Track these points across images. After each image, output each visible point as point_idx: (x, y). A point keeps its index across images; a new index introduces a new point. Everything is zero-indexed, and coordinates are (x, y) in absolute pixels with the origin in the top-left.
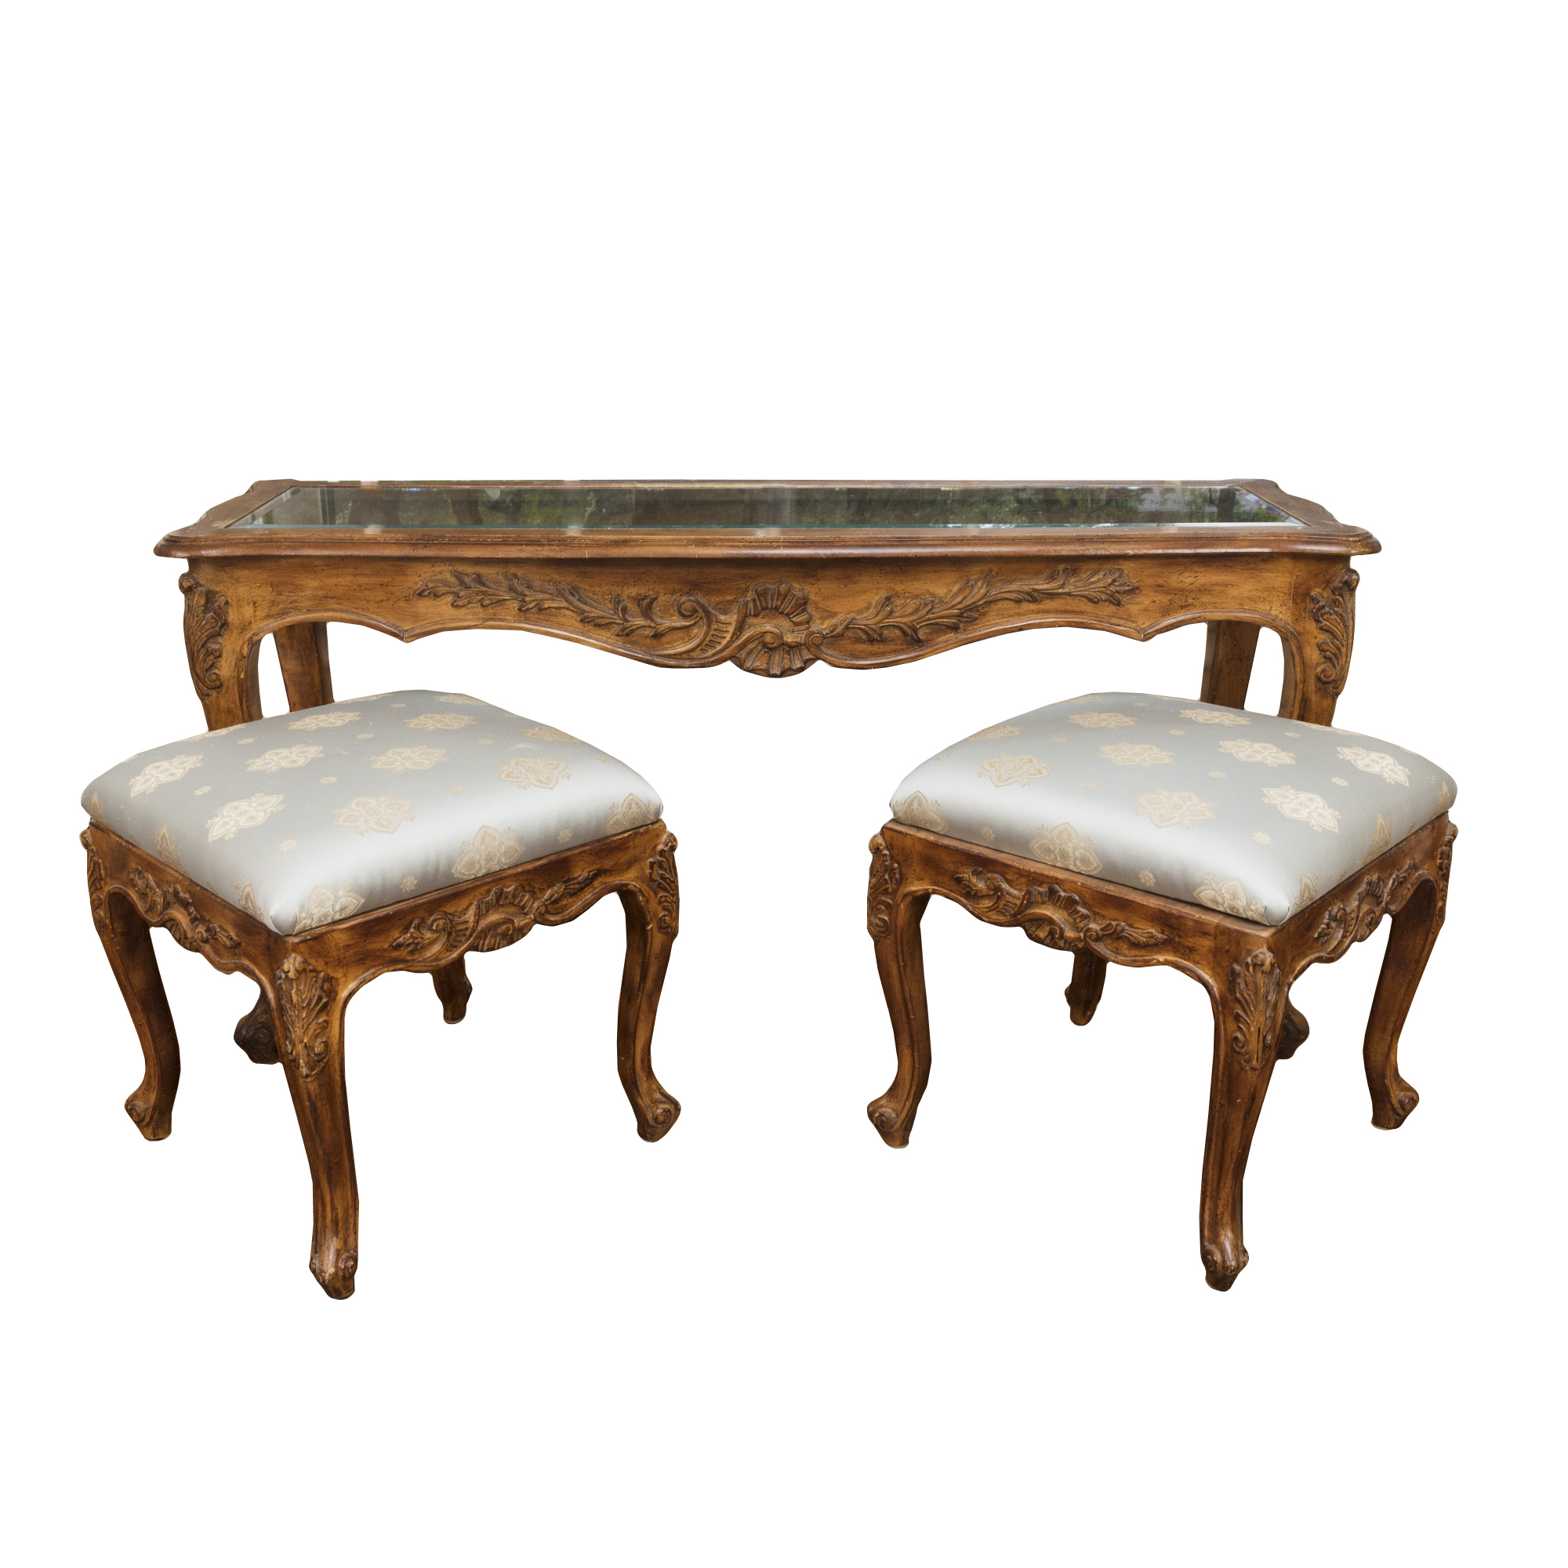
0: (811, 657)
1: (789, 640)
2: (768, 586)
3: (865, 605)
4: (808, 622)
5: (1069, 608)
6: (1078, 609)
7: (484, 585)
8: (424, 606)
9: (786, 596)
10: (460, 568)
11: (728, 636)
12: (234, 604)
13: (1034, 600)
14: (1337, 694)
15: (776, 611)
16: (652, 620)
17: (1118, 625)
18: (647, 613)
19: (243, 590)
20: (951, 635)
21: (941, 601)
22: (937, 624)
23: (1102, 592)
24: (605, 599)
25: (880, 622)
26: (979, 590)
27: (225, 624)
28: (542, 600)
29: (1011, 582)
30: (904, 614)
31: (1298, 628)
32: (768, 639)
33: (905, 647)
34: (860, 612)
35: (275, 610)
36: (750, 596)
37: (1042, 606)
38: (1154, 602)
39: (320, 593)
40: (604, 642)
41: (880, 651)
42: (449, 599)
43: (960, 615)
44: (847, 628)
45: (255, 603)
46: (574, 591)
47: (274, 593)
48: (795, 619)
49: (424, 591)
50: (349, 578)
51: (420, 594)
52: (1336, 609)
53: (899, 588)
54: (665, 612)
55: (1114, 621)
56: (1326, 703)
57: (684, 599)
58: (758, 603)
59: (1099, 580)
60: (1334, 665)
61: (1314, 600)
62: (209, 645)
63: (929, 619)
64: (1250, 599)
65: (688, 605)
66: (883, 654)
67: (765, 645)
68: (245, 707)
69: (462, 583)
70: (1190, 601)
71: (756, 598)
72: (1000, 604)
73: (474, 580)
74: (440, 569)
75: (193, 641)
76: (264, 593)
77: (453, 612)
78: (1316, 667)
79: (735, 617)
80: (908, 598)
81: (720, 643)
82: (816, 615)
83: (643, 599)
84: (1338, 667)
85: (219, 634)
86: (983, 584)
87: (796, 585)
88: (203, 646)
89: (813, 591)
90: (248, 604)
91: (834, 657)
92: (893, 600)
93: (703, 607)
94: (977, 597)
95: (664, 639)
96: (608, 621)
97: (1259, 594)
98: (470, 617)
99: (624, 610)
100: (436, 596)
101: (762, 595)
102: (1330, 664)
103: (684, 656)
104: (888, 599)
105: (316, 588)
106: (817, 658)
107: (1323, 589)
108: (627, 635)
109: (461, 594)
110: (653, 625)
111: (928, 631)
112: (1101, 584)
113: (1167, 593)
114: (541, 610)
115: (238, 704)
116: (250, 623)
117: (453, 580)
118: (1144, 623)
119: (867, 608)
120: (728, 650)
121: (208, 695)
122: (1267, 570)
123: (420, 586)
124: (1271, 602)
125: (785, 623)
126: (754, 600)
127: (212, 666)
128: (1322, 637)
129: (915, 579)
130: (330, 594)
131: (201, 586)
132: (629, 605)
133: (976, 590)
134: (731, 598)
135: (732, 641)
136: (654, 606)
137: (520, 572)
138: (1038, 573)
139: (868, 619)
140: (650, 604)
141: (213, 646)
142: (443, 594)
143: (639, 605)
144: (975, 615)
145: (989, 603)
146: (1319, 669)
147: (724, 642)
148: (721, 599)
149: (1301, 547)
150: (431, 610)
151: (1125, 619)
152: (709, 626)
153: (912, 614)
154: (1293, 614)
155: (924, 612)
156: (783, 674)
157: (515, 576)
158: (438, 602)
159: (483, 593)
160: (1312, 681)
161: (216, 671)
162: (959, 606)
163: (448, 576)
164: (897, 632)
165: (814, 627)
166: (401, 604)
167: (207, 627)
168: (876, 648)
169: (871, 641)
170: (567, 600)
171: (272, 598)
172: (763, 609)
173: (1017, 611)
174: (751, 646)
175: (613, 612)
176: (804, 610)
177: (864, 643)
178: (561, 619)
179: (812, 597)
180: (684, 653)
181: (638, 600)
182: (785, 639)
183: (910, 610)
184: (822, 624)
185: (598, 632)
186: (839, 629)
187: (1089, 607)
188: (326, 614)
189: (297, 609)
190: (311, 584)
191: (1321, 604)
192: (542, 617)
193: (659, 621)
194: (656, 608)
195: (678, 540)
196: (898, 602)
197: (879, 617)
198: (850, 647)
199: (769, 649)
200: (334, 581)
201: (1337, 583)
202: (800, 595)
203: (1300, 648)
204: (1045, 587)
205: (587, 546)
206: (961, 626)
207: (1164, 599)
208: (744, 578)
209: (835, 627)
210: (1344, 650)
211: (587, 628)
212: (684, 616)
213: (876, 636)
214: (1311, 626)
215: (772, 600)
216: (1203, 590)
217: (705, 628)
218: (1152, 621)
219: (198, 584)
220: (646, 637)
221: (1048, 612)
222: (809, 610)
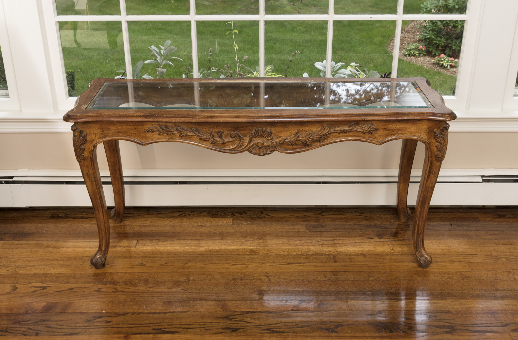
0: (273, 150)
1: (266, 145)
2: (259, 128)
3: (290, 134)
4: (272, 140)
5: (356, 135)
6: (359, 135)
7: (168, 129)
8: (149, 135)
9: (265, 132)
10: (161, 123)
11: (246, 144)
12: (89, 134)
13: (345, 133)
14: (442, 161)
15: (262, 136)
16: (222, 139)
17: (372, 140)
18: (220, 137)
19: (91, 130)
20: (318, 143)
21: (315, 133)
22: (313, 140)
23: (366, 130)
24: (207, 132)
25: (295, 139)
26: (327, 130)
27: (86, 140)
28: (187, 133)
29: (337, 127)
30: (302, 137)
31: (429, 141)
32: (259, 145)
33: (303, 147)
34: (289, 136)
35: (102, 136)
36: (253, 132)
37: (347, 134)
38: (383, 133)
39: (116, 131)
40: (207, 146)
41: (295, 148)
42: (157, 133)
43: (321, 137)
44: (284, 141)
45: (95, 134)
46: (197, 130)
47: (101, 131)
48: (268, 139)
49: (149, 130)
50: (125, 127)
51: (148, 131)
52: (442, 136)
53: (301, 129)
54: (226, 136)
55: (370, 139)
56: (438, 164)
57: (232, 132)
58: (256, 134)
59: (365, 127)
60: (441, 153)
61: (435, 133)
62: (81, 147)
63: (311, 139)
64: (414, 132)
65: (234, 134)
66: (296, 149)
67: (258, 146)
68: (92, 165)
69: (161, 128)
70: (395, 133)
71: (255, 132)
72: (333, 134)
73: (165, 127)
74: (154, 124)
75: (76, 146)
76: (98, 131)
77: (159, 136)
78: (435, 153)
79: (249, 138)
80: (304, 132)
81: (244, 146)
82: (275, 137)
83: (219, 133)
84: (442, 153)
85: (84, 144)
86: (328, 128)
87: (268, 128)
88: (79, 147)
89: (273, 130)
90: (93, 134)
91: (280, 150)
92: (299, 132)
93: (238, 135)
94: (326, 132)
95: (226, 144)
96: (208, 139)
97: (417, 131)
98: (164, 138)
99: (213, 136)
100: (153, 132)
101: (257, 131)
102: (439, 152)
103: (232, 150)
104: (298, 132)
105: (115, 130)
106: (275, 150)
107: (438, 129)
108: (214, 143)
109: (161, 131)
110: (222, 140)
111: (310, 142)
112: (366, 128)
113: (387, 130)
114: (186, 136)
115: (90, 164)
116: (94, 140)
117: (158, 127)
118: (380, 140)
119: (291, 135)
120: (246, 148)
121: (81, 161)
122: (420, 124)
123: (148, 129)
124: (421, 133)
125: (264, 140)
126: (255, 133)
127: (82, 153)
128: (437, 144)
129: (306, 126)
130: (119, 131)
131: (78, 129)
132: (215, 134)
133: (326, 130)
134: (247, 132)
135: (247, 145)
136: (223, 134)
137: (180, 125)
138: (346, 125)
139: (291, 139)
140: (221, 134)
141: (82, 147)
142: (155, 131)
143: (218, 134)
144: (326, 137)
145: (330, 134)
146: (436, 154)
147: (245, 146)
148: (244, 132)
149: (431, 117)
150: (151, 136)
151: (373, 138)
152: (240, 141)
153: (305, 137)
154: (428, 137)
155: (309, 136)
156: (264, 155)
157: (178, 126)
158: (153, 134)
159: (168, 131)
160: (434, 157)
161: (83, 155)
162: (320, 135)
163: (157, 126)
164: (301, 142)
165: (274, 141)
166: (142, 134)
167: (81, 141)
168: (294, 147)
169: (292, 145)
170: (195, 133)
171: (101, 132)
172: (257, 135)
173: (339, 136)
174: (254, 146)
175: (209, 136)
176: (271, 136)
177: (290, 145)
178: (193, 139)
179: (273, 132)
180: (232, 149)
181: (218, 133)
182: (265, 144)
183: (305, 136)
184: (276, 140)
185: (205, 142)
186: (282, 142)
187: (362, 135)
188: (118, 138)
189: (109, 136)
190: (113, 128)
191: (437, 134)
192: (187, 138)
193: (224, 139)
194: (223, 135)
195: (230, 116)
196: (301, 133)
197: (295, 138)
198: (285, 147)
199: (259, 148)
200: (120, 127)
201: (442, 128)
202: (269, 131)
203: (430, 147)
204: (348, 129)
205: (201, 118)
206: (321, 140)
207: (386, 132)
208: (251, 126)
209: (281, 141)
210: (444, 148)
211: (201, 141)
212: (232, 138)
213: (294, 144)
214: (434, 141)
215: (260, 133)
216: (398, 130)
217: (239, 141)
218: (382, 139)
219: (77, 129)
220: (220, 144)
221: (349, 136)
222: (272, 136)
